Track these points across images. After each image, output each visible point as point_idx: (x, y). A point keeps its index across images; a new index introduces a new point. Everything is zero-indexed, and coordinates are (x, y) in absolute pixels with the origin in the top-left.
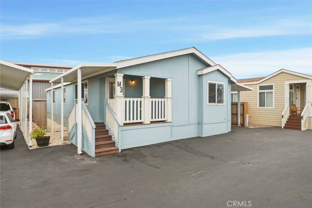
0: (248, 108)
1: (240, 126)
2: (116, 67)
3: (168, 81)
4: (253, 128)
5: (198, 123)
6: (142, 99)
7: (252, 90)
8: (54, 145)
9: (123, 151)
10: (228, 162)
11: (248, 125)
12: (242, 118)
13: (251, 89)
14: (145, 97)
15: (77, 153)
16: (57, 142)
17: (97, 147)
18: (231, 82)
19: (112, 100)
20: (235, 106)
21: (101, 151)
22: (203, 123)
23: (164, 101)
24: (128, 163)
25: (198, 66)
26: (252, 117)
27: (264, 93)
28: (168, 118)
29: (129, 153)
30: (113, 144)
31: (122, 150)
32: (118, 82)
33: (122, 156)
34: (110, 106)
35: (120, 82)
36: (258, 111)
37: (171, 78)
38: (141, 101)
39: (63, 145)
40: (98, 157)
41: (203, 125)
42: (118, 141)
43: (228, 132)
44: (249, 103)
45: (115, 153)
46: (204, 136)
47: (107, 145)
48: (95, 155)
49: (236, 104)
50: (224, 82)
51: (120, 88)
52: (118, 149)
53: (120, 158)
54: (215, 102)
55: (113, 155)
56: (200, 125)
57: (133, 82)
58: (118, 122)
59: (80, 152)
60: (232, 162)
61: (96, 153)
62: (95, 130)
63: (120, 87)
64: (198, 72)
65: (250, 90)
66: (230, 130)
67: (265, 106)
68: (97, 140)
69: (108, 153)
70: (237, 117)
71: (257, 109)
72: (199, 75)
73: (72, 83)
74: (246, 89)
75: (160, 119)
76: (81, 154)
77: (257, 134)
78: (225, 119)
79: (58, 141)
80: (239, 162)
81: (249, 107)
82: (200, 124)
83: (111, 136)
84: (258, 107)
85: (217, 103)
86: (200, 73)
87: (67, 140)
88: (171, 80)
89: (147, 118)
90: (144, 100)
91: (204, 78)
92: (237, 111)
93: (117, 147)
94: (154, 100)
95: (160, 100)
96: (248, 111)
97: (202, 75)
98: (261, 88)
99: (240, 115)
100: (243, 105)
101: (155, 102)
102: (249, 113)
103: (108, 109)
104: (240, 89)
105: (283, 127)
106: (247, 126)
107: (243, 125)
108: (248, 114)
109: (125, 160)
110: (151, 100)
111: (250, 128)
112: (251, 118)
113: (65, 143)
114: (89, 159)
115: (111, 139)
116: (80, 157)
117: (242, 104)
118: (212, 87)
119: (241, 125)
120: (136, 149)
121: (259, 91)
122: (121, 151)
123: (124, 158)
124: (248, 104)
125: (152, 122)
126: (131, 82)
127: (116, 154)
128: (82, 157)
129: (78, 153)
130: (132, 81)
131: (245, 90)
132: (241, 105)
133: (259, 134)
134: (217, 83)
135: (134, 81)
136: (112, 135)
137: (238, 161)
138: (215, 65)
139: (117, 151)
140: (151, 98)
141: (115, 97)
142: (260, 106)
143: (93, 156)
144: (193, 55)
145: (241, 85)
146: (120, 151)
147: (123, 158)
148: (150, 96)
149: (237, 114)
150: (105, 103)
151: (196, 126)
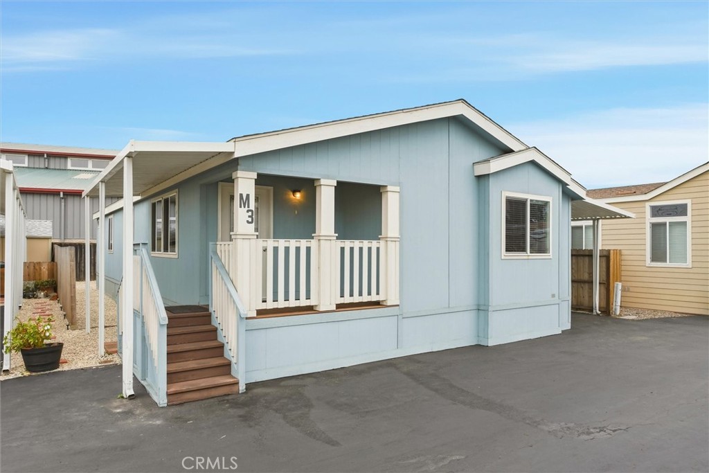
0: (620, 265)
1: (598, 315)
2: (234, 152)
3: (389, 193)
4: (633, 320)
5: (475, 307)
6: (313, 244)
7: (629, 217)
8: (73, 367)
9: (254, 388)
10: (539, 426)
11: (621, 311)
12: (604, 291)
13: (628, 215)
14: (321, 238)
15: (122, 393)
16: (87, 357)
17: (172, 377)
18: (569, 195)
19: (227, 246)
20: (587, 259)
21: (184, 389)
22: (491, 308)
23: (378, 249)
24: (251, 427)
25: (478, 151)
26: (631, 289)
27: (664, 224)
28: (390, 293)
29: (267, 394)
30: (226, 368)
31: (250, 386)
32: (241, 195)
33: (244, 404)
34: (223, 261)
35: (248, 196)
36: (647, 274)
37: (399, 184)
38: (308, 249)
39: (97, 368)
40: (176, 405)
41: (490, 313)
42: (238, 359)
43: (563, 331)
44: (624, 252)
45: (229, 395)
46: (491, 343)
47: (207, 371)
48: (166, 401)
49: (588, 256)
50: (551, 196)
51: (248, 211)
52: (237, 383)
53: (235, 410)
54: (524, 250)
55: (222, 398)
56: (482, 313)
57: (298, 195)
58: (237, 308)
59: (128, 390)
60: (554, 427)
61: (169, 395)
62: (168, 328)
63: (247, 209)
64: (476, 167)
65: (626, 217)
66: (568, 327)
67: (665, 261)
68: (172, 356)
69: (205, 394)
70: (591, 289)
71: (644, 269)
72: (479, 177)
73: (143, 197)
74: (613, 216)
75: (365, 298)
76: (129, 396)
77: (639, 338)
78: (553, 296)
79: (91, 355)
80: (572, 425)
81: (623, 263)
82: (481, 309)
83: (224, 344)
84: (648, 262)
85: (529, 254)
86: (481, 170)
87: (116, 352)
88: (397, 189)
89: (326, 294)
90: (319, 246)
91: (493, 184)
92: (591, 274)
93: (235, 378)
94: (347, 244)
95: (366, 244)
96: (620, 273)
97: (489, 175)
98: (657, 211)
99: (600, 283)
100: (606, 256)
101: (352, 249)
102: (623, 278)
103: (217, 268)
104: (597, 214)
106: (618, 313)
107: (606, 310)
108: (620, 281)
109: (245, 418)
110: (340, 244)
111: (625, 319)
112: (629, 291)
113: (105, 362)
114: (147, 413)
115: (223, 353)
116: (125, 405)
117: (605, 253)
118: (515, 209)
119: (602, 312)
120: (293, 382)
121: (650, 220)
122: (244, 387)
123: (247, 409)
124: (621, 255)
125: (340, 307)
126: (292, 196)
127: (230, 397)
128: (130, 405)
129: (124, 393)
130: (294, 192)
131: (611, 218)
132: (600, 256)
133: (646, 338)
134: (529, 197)
135: (299, 191)
136: (224, 341)
137: (572, 422)
138: (523, 148)
139: (234, 389)
140: (338, 238)
142: (654, 259)
143: (161, 402)
144: (460, 122)
145: (601, 203)
146: (242, 388)
147: (241, 412)
148: (337, 235)
149: (591, 282)
150: (211, 254)
151: (472, 315)
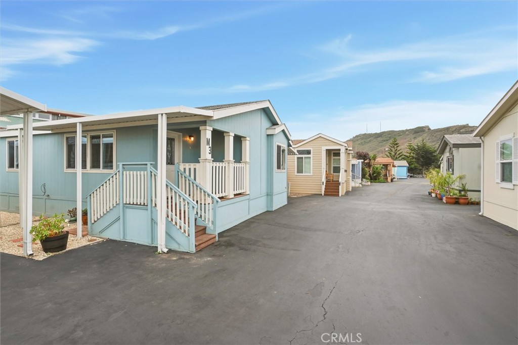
3: (246, 141)
5: (266, 194)
22: (274, 194)
27: (302, 158)
28: (246, 188)
36: (296, 178)
41: (273, 196)
46: (274, 209)
50: (286, 145)
54: (280, 168)
56: (269, 197)
57: (192, 139)
64: (268, 130)
67: (303, 173)
71: (294, 176)
72: (268, 135)
82: (269, 195)
84: (296, 174)
85: (281, 170)
86: (270, 132)
91: (274, 139)
97: (273, 135)
98: (300, 153)
105: (323, 195)
118: (279, 150)
121: (297, 156)
126: (188, 139)
130: (190, 137)
134: (282, 145)
135: (193, 136)
138: (281, 124)
140: (235, 162)
141: (200, 161)
142: (298, 172)
151: (266, 197)
